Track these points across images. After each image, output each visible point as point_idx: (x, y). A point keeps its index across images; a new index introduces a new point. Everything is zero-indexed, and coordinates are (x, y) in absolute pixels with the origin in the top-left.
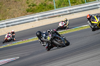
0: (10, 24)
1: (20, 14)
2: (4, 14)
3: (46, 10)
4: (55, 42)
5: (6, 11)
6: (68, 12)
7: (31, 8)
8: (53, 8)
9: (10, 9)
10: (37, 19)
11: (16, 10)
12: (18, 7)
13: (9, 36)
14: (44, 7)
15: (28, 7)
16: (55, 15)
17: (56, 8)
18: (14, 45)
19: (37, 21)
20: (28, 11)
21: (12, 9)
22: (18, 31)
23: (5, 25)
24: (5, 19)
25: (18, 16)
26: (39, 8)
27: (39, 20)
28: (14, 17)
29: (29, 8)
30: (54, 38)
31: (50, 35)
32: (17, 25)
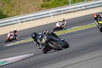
0: (24, 20)
1: (34, 9)
2: (18, 9)
3: (61, 6)
4: (50, 44)
5: (20, 6)
6: (84, 8)
7: (46, 4)
8: (68, 4)
9: (24, 4)
10: (52, 14)
11: (31, 5)
12: (32, 2)
13: (12, 35)
14: (59, 2)
15: (42, 3)
16: (70, 11)
17: (72, 3)
18: (28, 41)
19: (52, 17)
20: (42, 6)
21: (27, 5)
22: (33, 27)
23: (19, 21)
24: (19, 15)
25: (32, 12)
26: (53, 3)
27: (53, 16)
28: (29, 13)
29: (44, 4)
30: (49, 40)
31: (45, 37)
32: (32, 21)
